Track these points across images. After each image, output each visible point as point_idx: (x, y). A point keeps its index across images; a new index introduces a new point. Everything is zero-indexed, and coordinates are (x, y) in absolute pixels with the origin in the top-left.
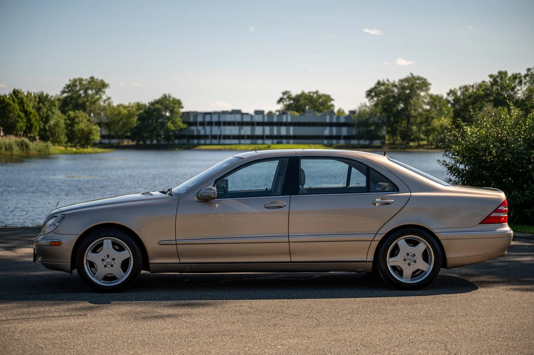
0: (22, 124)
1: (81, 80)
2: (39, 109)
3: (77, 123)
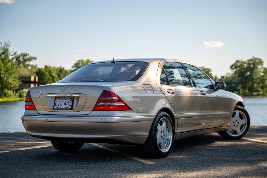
1: (82, 61)
2: (59, 76)
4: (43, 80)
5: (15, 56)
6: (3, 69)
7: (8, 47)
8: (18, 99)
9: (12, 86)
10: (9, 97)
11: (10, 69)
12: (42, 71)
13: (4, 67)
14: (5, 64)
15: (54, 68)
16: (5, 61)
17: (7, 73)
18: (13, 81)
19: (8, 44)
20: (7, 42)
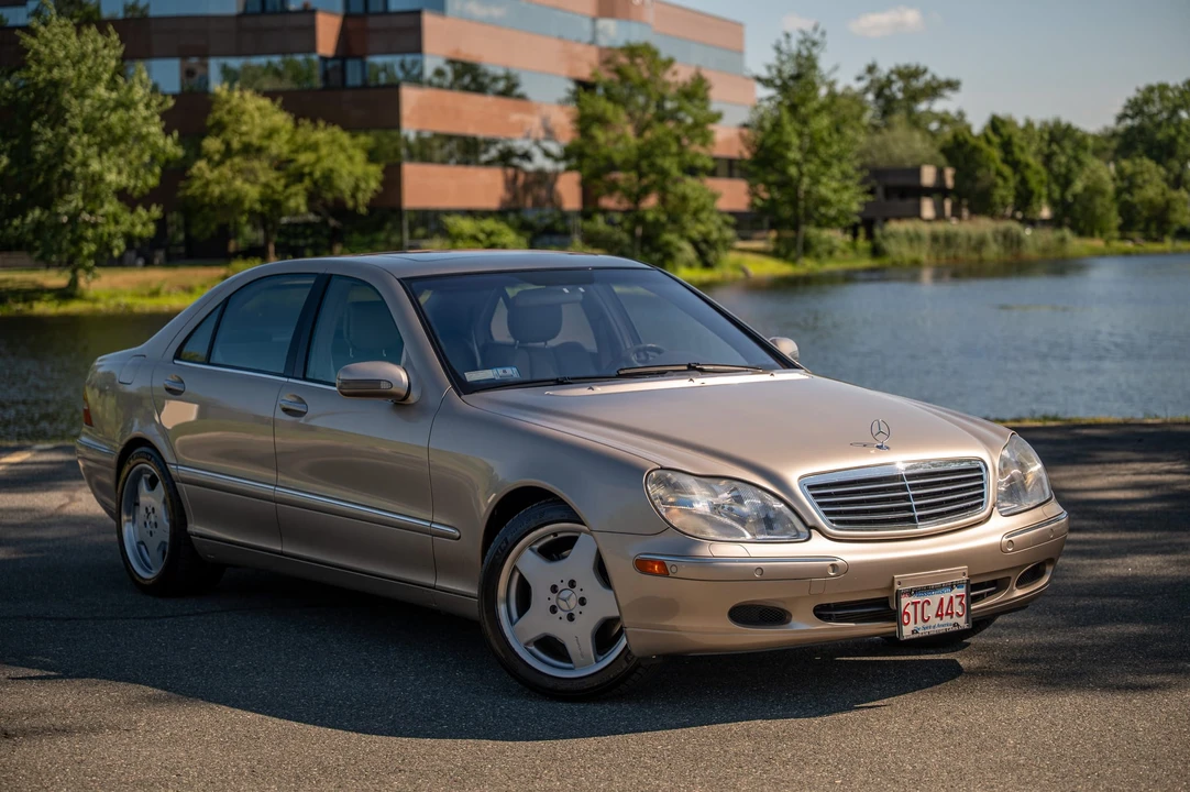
0: (1005, 193)
1: (1163, 88)
2: (1048, 159)
3: (1141, 187)
4: (976, 180)
5: (872, 81)
6: (795, 141)
7: (815, 51)
8: (866, 262)
9: (832, 212)
10: (825, 256)
11: (822, 140)
13: (800, 135)
14: (804, 122)
15: (1029, 124)
16: (803, 110)
17: (811, 157)
18: (835, 191)
19: (816, 37)
20: (809, 30)
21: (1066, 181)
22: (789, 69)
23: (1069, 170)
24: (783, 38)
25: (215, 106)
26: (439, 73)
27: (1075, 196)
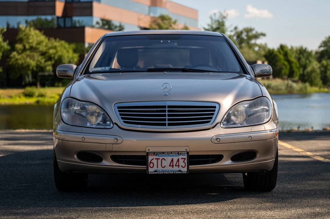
0: (286, 71)
2: (299, 59)
7: (224, 20)
12: (275, 53)
15: (292, 48)
19: (225, 15)
20: (222, 12)
21: (304, 67)
22: (215, 26)
23: (306, 64)
24: (213, 15)
25: (20, 33)
26: (98, 23)
27: (308, 73)
